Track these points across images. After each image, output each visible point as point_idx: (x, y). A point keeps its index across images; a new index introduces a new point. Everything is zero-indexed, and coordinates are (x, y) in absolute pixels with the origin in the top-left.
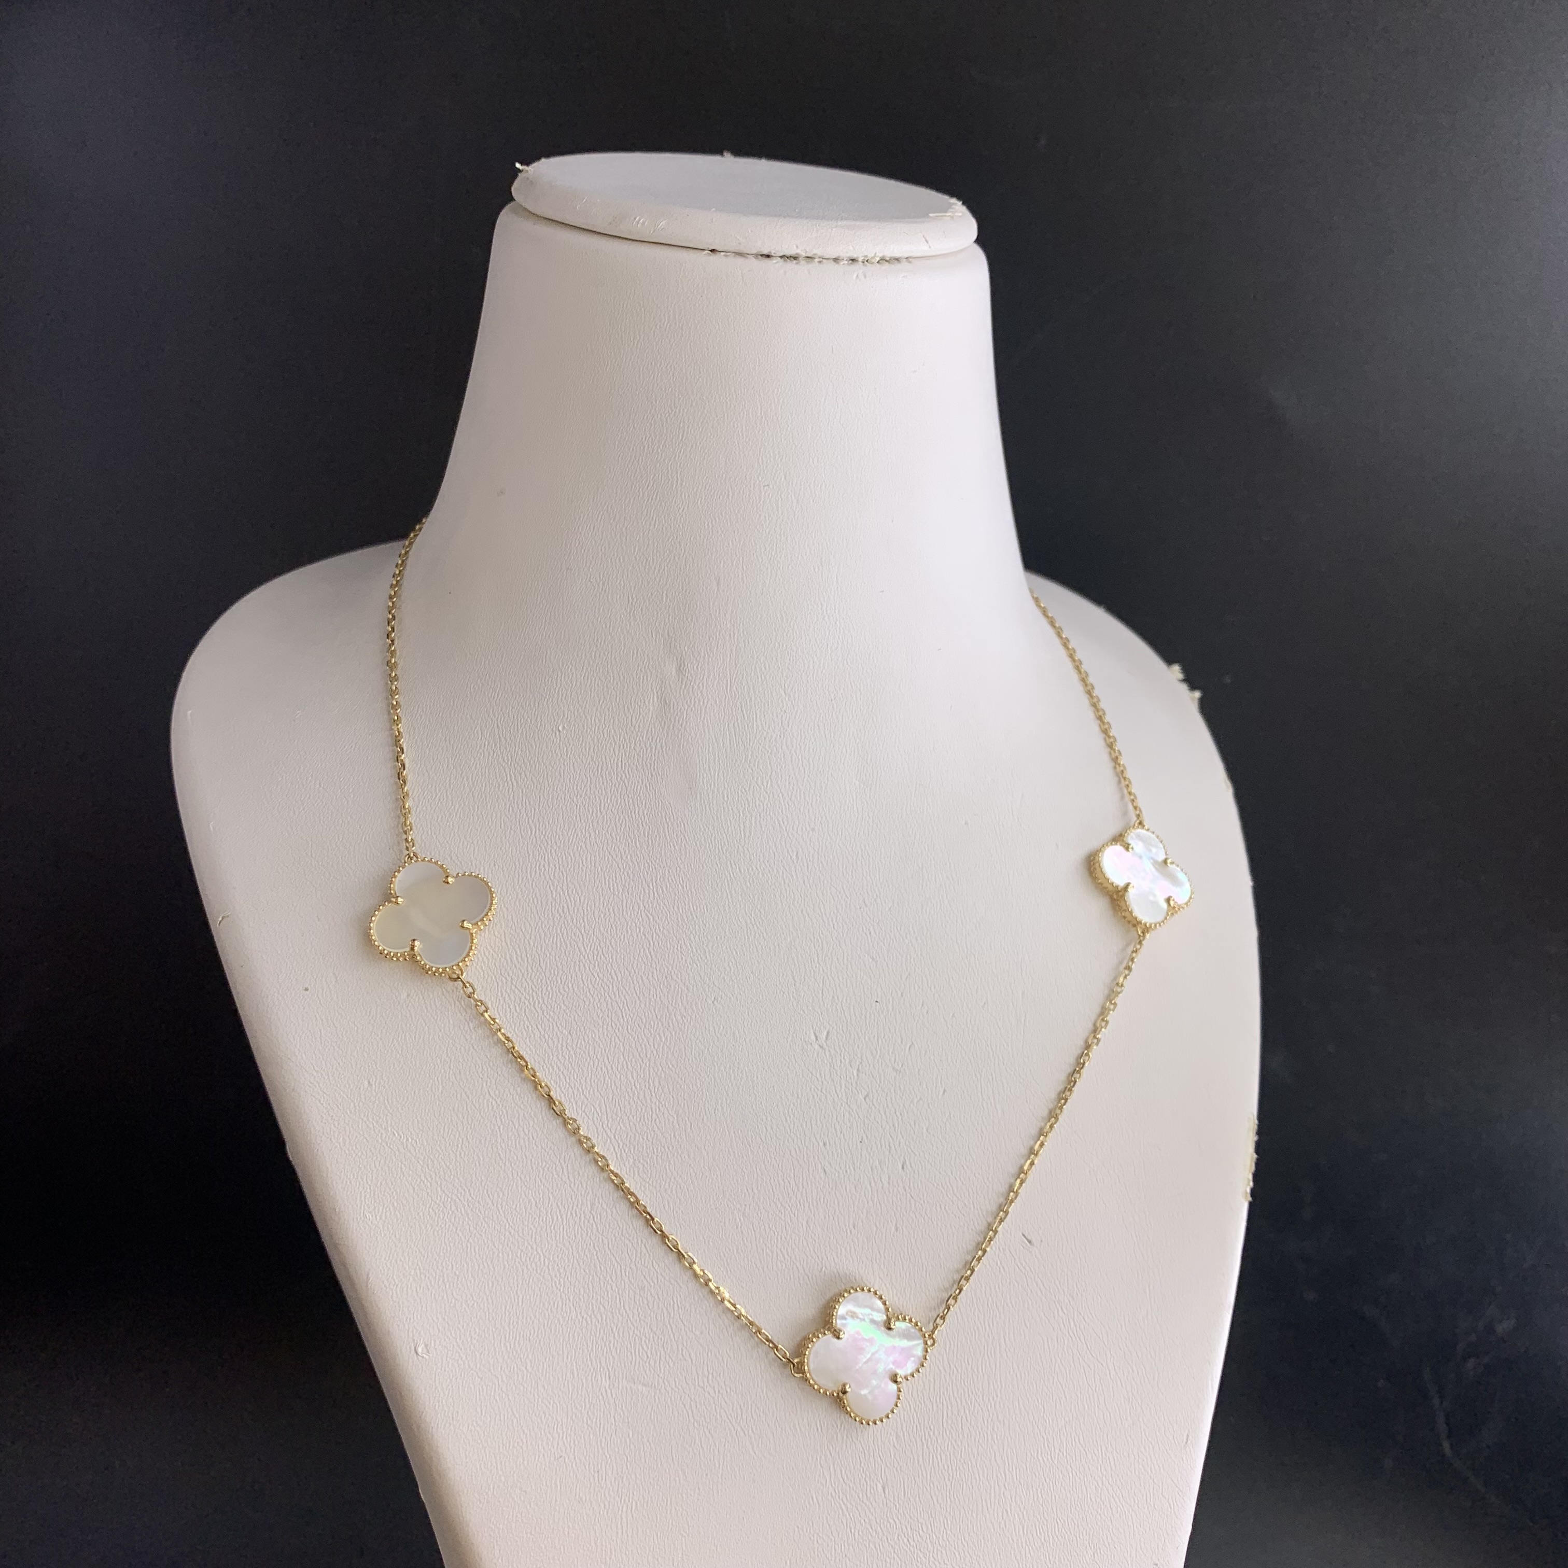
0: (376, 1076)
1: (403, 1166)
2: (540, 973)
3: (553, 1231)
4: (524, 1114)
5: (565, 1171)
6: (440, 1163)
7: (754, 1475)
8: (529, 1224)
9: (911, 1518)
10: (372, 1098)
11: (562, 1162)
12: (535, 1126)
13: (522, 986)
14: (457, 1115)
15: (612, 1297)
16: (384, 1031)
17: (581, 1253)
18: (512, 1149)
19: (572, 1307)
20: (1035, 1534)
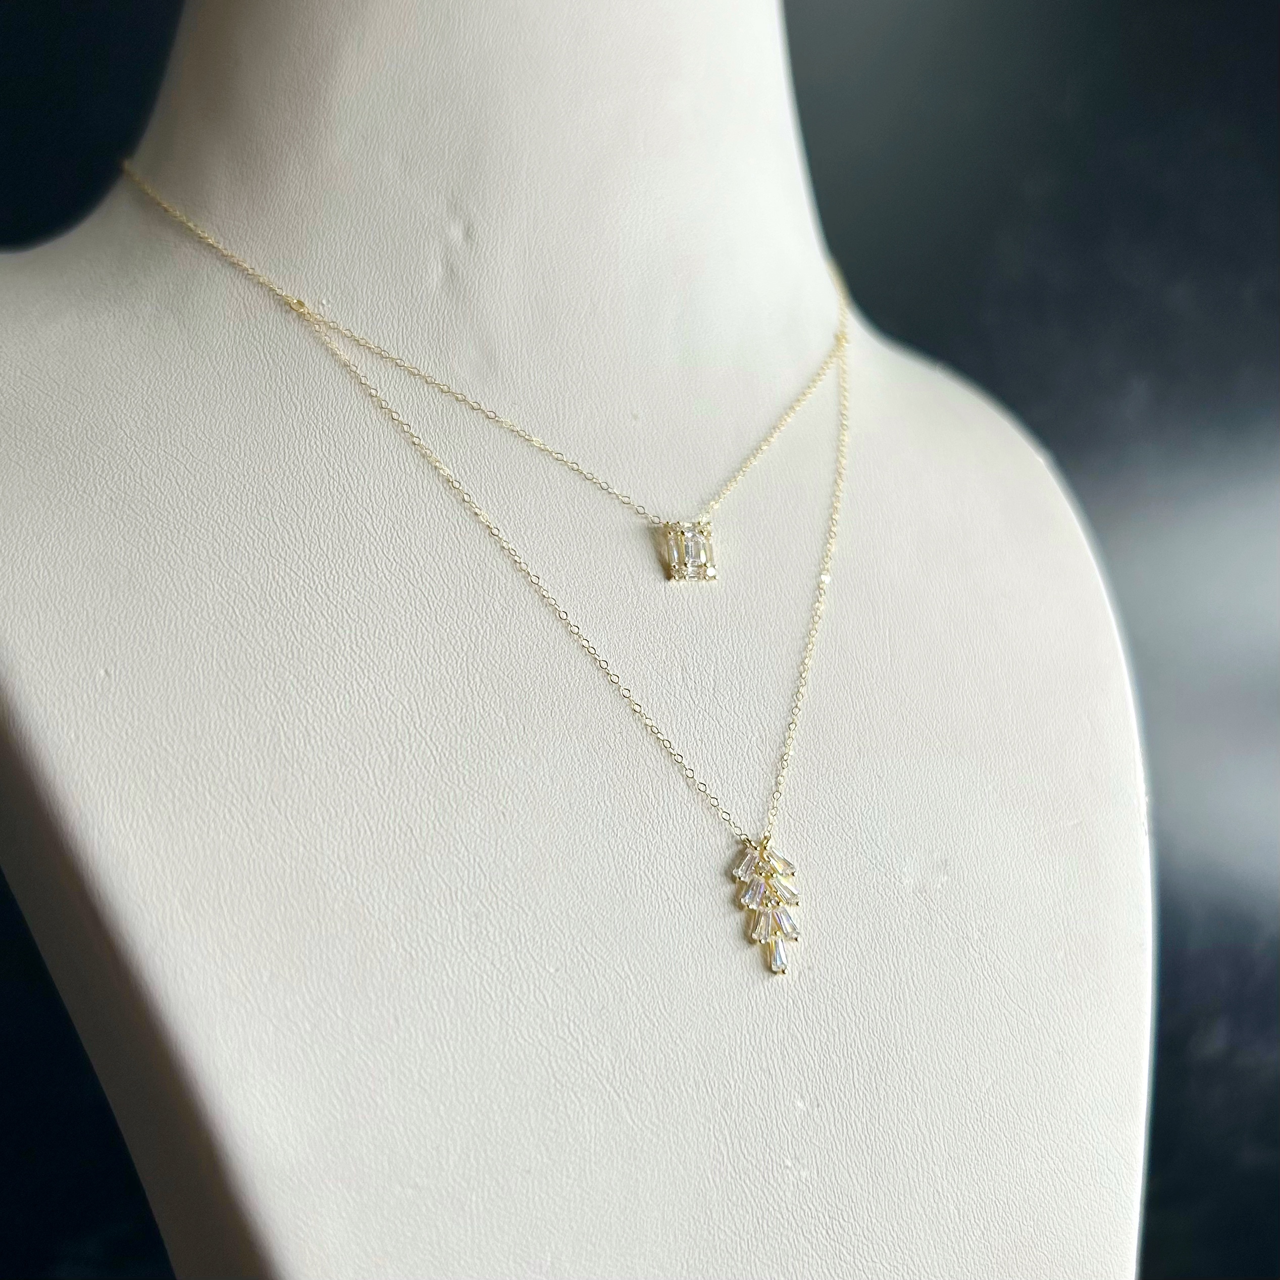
0: (115, 666)
1: (158, 767)
2: (321, 555)
3: (361, 847)
4: (313, 711)
5: (371, 776)
6: (207, 765)
7: (635, 1150)
8: (330, 838)
9: (828, 1202)
10: (112, 689)
11: (366, 764)
12: (329, 724)
13: (299, 569)
14: (226, 710)
15: (441, 924)
16: (123, 616)
17: (399, 872)
18: (301, 750)
20: (973, 1221)
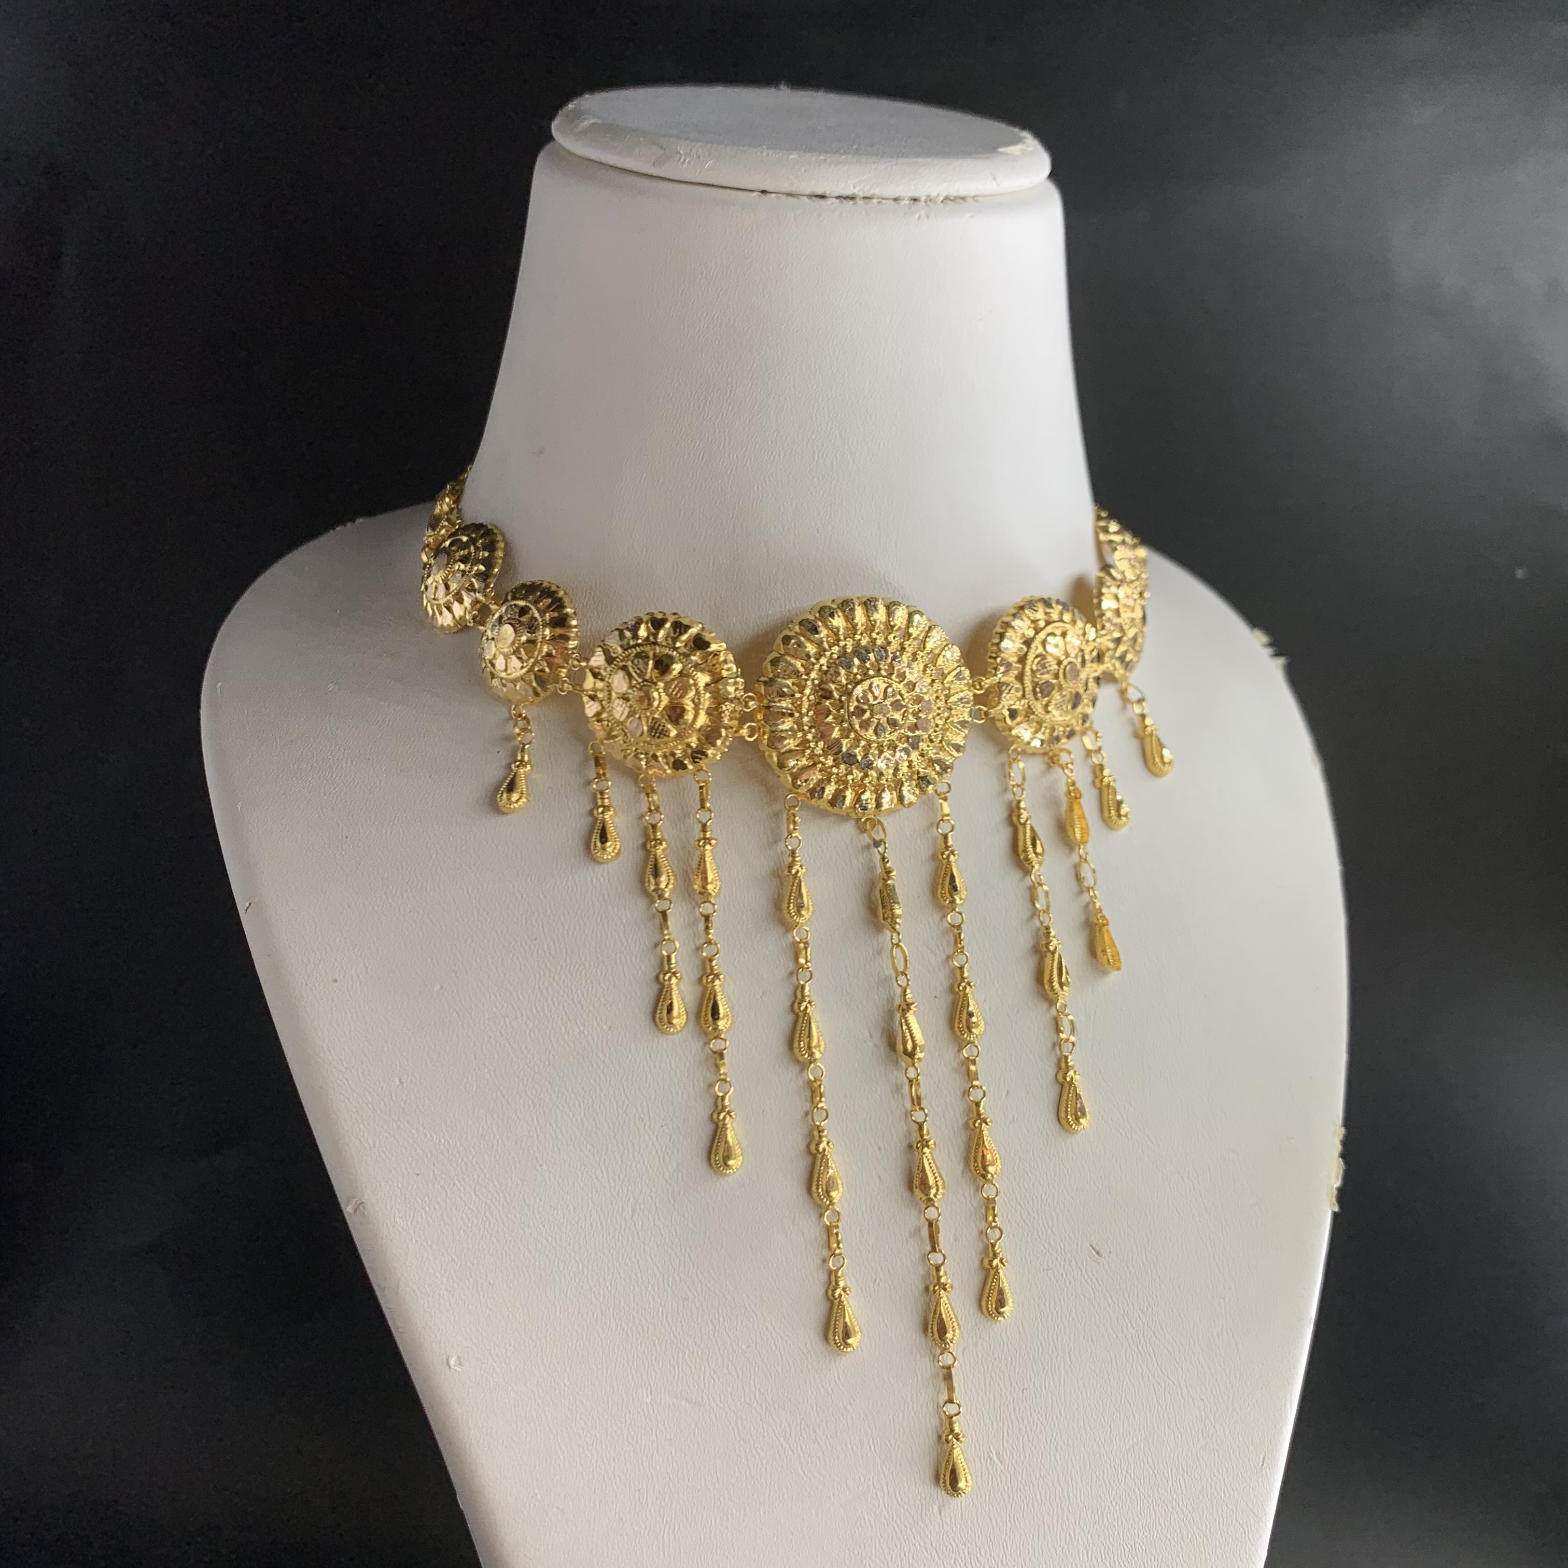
19: (612, 1320)
